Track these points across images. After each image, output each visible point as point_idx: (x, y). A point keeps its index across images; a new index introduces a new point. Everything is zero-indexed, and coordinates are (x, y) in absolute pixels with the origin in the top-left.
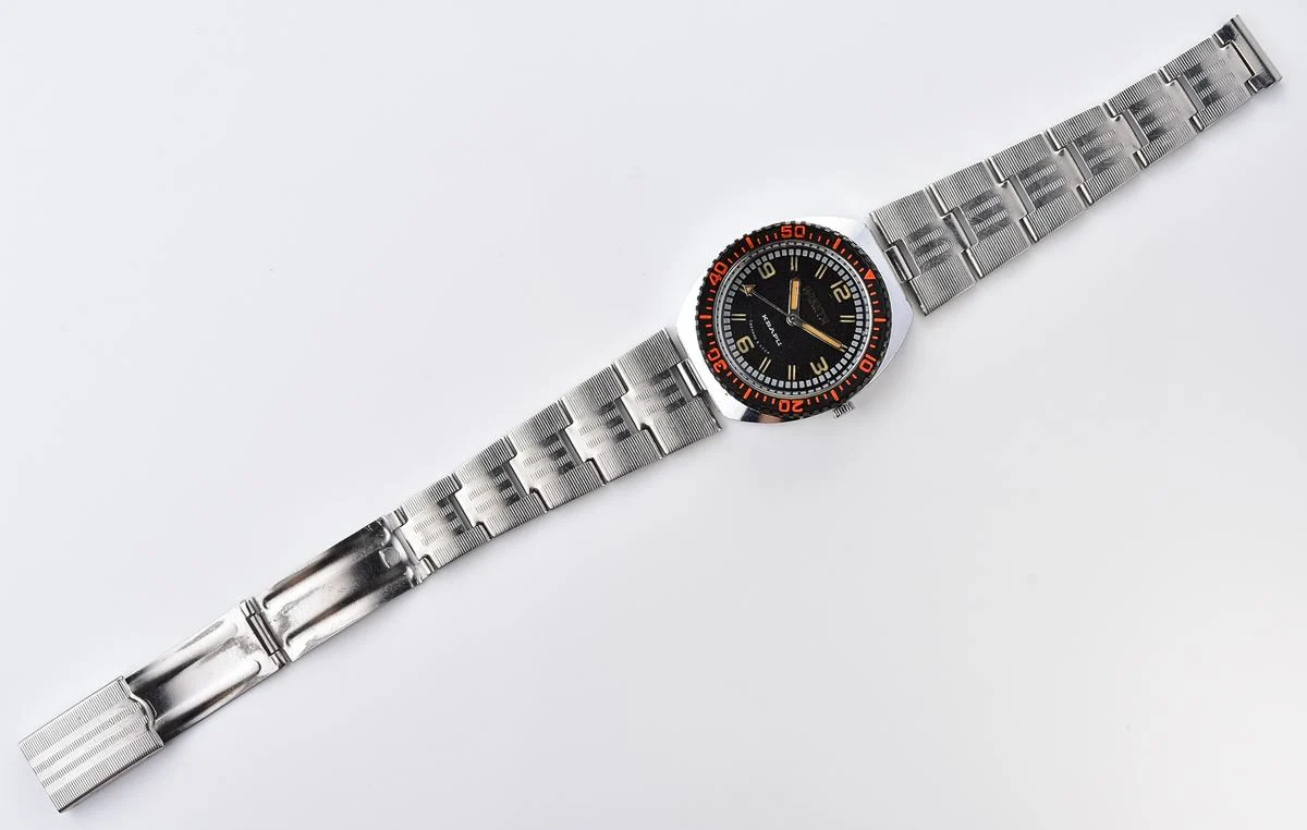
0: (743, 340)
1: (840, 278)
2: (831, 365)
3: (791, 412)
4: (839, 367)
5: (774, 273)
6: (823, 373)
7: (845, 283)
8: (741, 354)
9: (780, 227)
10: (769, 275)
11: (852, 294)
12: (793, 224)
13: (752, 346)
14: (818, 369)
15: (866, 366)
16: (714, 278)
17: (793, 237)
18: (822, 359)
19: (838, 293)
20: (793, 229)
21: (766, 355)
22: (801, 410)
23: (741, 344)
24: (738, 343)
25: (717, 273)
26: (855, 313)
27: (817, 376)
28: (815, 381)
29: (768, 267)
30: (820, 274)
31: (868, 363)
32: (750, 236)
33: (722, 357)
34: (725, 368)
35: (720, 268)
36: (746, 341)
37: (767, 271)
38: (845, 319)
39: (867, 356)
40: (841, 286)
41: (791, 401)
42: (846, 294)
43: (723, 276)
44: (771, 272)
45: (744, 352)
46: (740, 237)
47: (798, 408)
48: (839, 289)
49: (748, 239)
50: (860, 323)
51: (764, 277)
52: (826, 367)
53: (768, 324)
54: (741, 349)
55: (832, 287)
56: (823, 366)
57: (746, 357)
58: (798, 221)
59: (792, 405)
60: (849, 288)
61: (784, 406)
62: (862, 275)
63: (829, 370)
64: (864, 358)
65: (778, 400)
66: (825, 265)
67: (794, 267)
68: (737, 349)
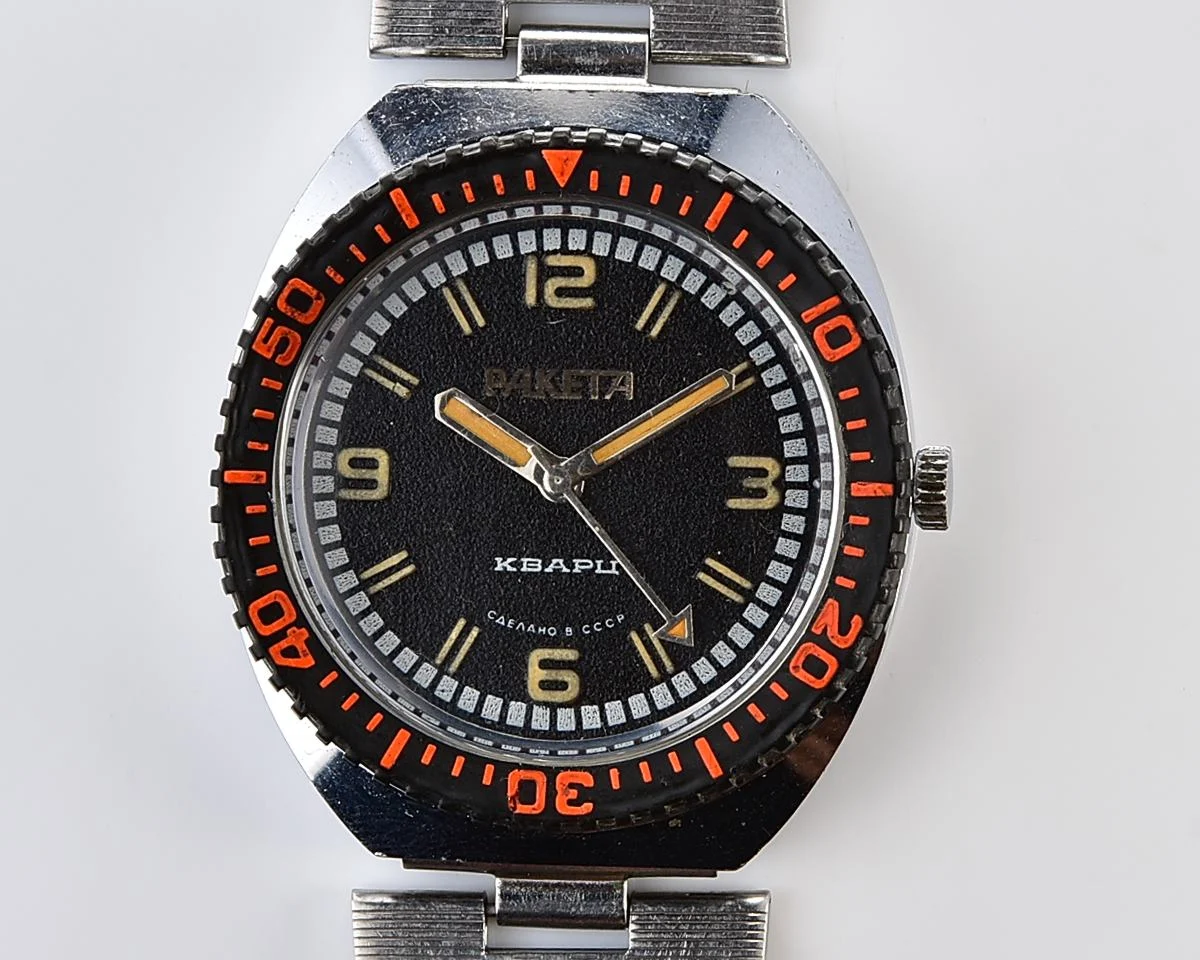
0: (535, 674)
1: (518, 259)
2: (771, 445)
3: (846, 658)
4: (789, 424)
5: (382, 457)
6: (781, 485)
7: (540, 254)
8: (576, 704)
9: (250, 357)
10: (382, 474)
11: (587, 252)
12: (265, 308)
13: (570, 655)
14: (761, 493)
15: (837, 338)
16: (291, 652)
17: (306, 331)
18: (736, 461)
19: (560, 292)
20: (281, 319)
21: (621, 632)
22: (857, 621)
23: (545, 685)
24: (535, 692)
25: (281, 635)
26: (654, 278)
27: (781, 509)
28: (793, 523)
29: (354, 463)
30: (468, 316)
31: (831, 325)
32: (226, 465)
33: (551, 773)
34: (588, 781)
35: (271, 613)
36: (545, 664)
37: (366, 474)
38: (653, 318)
39: (809, 315)
40: (545, 273)
41: (809, 636)
42: (578, 272)
43: (301, 621)
44: (372, 464)
45: (572, 692)
46: (213, 496)
47: (843, 630)
48: (551, 285)
49: (229, 476)
50: (693, 282)
51: (378, 494)
52: (768, 464)
53: (531, 565)
54: (558, 696)
55: (530, 298)
56: (762, 473)
57: (593, 693)
58: (265, 287)
59: (822, 641)
60: (564, 250)
61: (814, 666)
62: (547, 187)
63: (784, 462)
64: (807, 330)
65: (783, 675)
66: (450, 283)
67: (400, 384)
68: (553, 707)
